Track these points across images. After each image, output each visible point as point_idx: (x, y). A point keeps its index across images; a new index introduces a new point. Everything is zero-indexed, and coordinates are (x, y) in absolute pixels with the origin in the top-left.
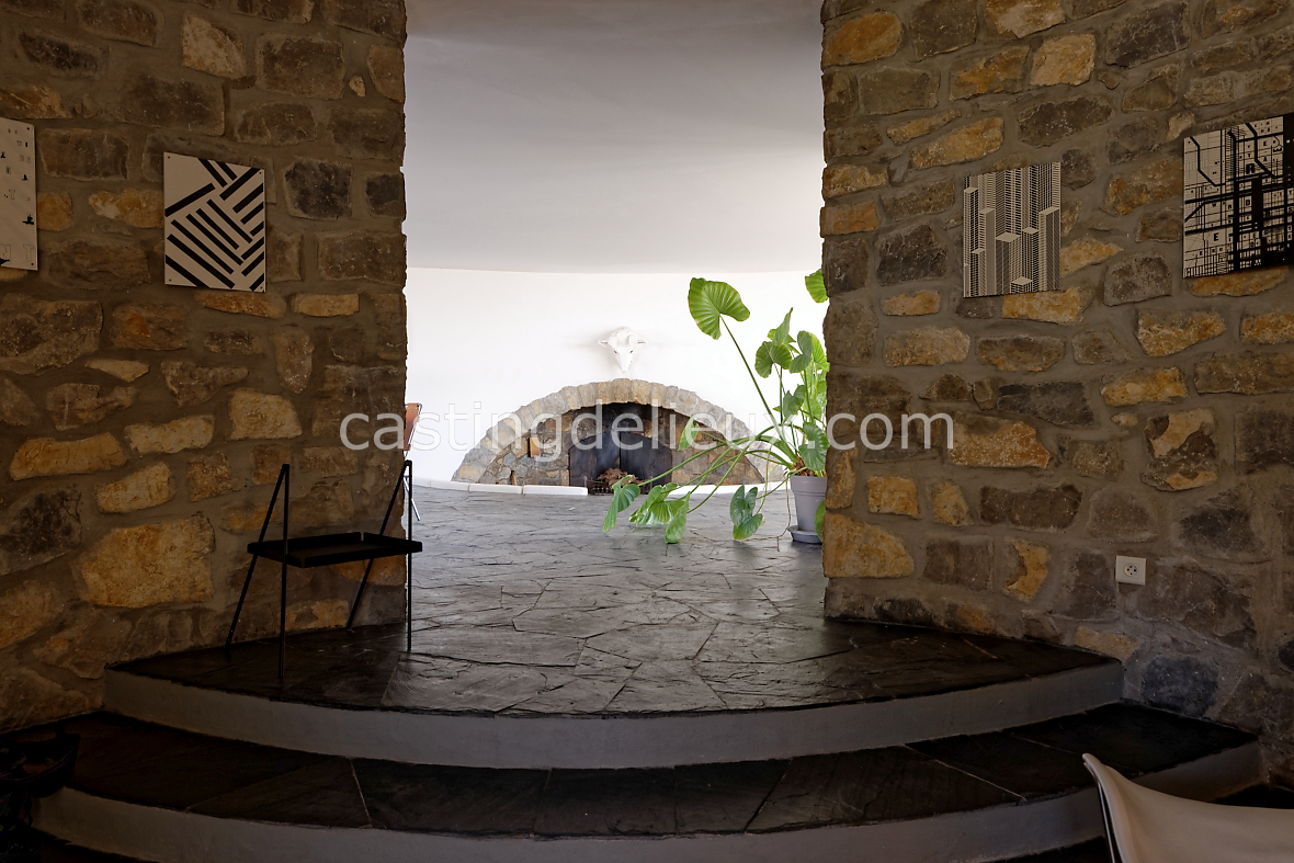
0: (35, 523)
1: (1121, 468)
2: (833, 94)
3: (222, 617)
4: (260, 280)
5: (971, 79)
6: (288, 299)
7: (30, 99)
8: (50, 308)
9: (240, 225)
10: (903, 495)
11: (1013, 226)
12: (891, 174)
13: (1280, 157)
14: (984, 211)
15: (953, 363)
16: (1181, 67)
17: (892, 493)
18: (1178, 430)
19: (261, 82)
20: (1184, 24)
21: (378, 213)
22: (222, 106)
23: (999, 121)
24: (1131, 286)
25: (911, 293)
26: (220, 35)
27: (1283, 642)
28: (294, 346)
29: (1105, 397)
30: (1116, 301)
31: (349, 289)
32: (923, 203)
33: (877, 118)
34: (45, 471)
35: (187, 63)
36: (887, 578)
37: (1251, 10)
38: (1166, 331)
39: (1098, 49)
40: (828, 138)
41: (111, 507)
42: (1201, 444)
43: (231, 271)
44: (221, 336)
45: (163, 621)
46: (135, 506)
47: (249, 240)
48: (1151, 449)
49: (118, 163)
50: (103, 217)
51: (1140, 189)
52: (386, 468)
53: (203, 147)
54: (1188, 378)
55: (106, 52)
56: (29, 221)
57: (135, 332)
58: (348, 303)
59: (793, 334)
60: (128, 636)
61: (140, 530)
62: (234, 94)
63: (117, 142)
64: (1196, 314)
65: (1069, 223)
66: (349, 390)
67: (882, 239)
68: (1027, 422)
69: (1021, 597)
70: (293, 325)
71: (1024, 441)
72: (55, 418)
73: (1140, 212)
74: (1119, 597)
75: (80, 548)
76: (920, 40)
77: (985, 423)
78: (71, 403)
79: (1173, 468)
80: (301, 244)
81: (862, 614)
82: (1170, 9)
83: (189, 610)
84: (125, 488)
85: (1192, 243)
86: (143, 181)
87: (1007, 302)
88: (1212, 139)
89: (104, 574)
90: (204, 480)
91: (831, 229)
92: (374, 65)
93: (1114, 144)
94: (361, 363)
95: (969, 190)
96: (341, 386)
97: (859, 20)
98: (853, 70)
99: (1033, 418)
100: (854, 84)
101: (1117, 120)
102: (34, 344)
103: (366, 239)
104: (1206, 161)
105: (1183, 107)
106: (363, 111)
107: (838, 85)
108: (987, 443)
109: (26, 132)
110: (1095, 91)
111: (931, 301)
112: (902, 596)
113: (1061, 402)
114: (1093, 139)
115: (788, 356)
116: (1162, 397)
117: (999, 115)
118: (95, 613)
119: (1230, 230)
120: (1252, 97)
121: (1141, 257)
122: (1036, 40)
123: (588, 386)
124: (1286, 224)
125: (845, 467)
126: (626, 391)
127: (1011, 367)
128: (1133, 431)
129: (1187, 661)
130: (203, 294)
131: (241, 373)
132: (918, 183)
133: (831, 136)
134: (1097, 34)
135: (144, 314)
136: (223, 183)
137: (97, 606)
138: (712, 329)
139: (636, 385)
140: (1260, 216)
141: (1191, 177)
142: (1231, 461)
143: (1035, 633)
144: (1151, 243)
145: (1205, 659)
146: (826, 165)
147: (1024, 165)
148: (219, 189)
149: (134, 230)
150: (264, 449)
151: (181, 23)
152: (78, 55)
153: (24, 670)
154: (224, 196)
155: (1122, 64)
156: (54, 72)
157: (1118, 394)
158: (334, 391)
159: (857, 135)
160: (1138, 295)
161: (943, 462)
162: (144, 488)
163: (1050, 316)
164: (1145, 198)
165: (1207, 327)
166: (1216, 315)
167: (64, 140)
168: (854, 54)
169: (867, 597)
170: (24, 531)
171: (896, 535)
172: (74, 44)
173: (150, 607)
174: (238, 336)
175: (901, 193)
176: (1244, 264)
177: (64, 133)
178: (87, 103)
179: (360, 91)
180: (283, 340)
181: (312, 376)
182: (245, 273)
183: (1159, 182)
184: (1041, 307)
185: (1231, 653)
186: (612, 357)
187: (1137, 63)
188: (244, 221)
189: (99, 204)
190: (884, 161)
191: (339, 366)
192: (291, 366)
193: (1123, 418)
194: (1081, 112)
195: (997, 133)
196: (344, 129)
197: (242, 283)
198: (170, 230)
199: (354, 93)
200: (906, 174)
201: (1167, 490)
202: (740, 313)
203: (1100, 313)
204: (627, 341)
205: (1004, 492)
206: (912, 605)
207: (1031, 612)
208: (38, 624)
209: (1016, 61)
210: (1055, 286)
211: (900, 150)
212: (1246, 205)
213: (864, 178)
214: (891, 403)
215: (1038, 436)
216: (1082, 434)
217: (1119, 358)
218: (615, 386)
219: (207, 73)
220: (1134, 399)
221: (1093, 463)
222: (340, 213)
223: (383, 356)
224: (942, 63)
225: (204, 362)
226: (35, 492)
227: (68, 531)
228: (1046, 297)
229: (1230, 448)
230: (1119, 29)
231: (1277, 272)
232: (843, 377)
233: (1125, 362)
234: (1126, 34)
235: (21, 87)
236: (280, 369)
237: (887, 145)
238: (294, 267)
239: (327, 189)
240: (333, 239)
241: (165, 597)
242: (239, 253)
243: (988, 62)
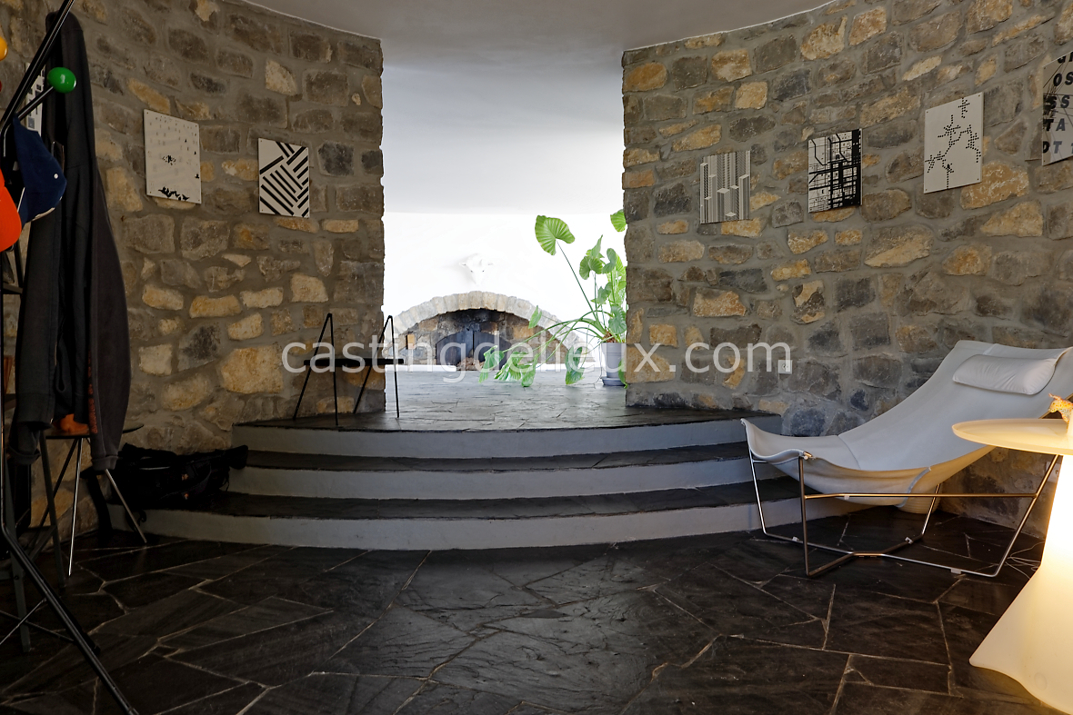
0: (200, 341)
1: (781, 314)
2: (629, 108)
3: (289, 402)
4: (307, 211)
5: (704, 103)
6: (320, 222)
7: (196, 110)
8: (206, 224)
9: (296, 179)
10: (669, 335)
11: (726, 186)
12: (661, 154)
13: (850, 152)
14: (711, 176)
15: (695, 260)
16: (808, 103)
17: (662, 334)
18: (807, 292)
19: (305, 97)
20: (809, 80)
21: (369, 173)
22: (285, 111)
23: (719, 127)
24: (784, 217)
25: (673, 221)
26: (284, 71)
27: (852, 394)
28: (324, 250)
29: (772, 276)
30: (778, 225)
31: (352, 217)
32: (678, 171)
33: (653, 122)
34: (204, 314)
35: (268, 87)
36: (660, 382)
37: (839, 76)
38: (801, 241)
39: (769, 90)
40: (626, 133)
41: (234, 336)
42: (817, 298)
43: (292, 206)
44: (287, 243)
45: (259, 402)
46: (246, 336)
47: (301, 188)
48: (795, 302)
49: (235, 145)
50: (228, 175)
51: (789, 166)
52: (374, 321)
53: (277, 135)
54: (811, 265)
55: (229, 82)
56: (197, 177)
57: (245, 239)
58: (353, 226)
59: (603, 252)
60: (243, 409)
61: (247, 350)
62: (292, 104)
63: (235, 132)
64: (815, 231)
65: (754, 183)
66: (354, 276)
67: (657, 191)
68: (734, 291)
69: (732, 387)
70: (324, 237)
71: (732, 302)
72: (208, 285)
73: (789, 178)
74: (780, 382)
75: (220, 358)
76: (676, 80)
77: (713, 293)
78: (216, 278)
79: (805, 312)
80: (326, 191)
81: (646, 403)
82: (803, 72)
83: (272, 398)
84: (240, 325)
85: (812, 194)
86: (247, 154)
87: (723, 225)
88: (821, 141)
89: (232, 374)
90: (279, 324)
91: (628, 185)
92: (365, 87)
93: (776, 142)
94: (360, 260)
95: (703, 165)
96: (349, 273)
97: (643, 67)
98: (640, 94)
99: (737, 289)
100: (640, 103)
101: (778, 129)
102: (199, 245)
103: (362, 188)
104: (818, 152)
105: (809, 124)
106: (360, 114)
107: (632, 103)
108: (713, 304)
109: (195, 127)
110: (768, 112)
111: (683, 226)
112: (668, 391)
113: (751, 280)
114: (767, 138)
115: (599, 266)
116: (800, 275)
117: (719, 124)
118: (228, 394)
119: (829, 188)
120: (839, 121)
121: (789, 202)
122: (738, 83)
123: (451, 296)
124: (853, 186)
125: (636, 320)
126: (479, 300)
127: (726, 261)
128: (787, 293)
129: (811, 411)
130: (278, 218)
131: (297, 264)
132: (676, 160)
133: (628, 132)
134: (768, 82)
135: (249, 229)
136: (288, 156)
137: (228, 391)
138: (550, 249)
139: (486, 295)
140: (842, 180)
141: (812, 161)
142: (831, 307)
143: (738, 406)
144: (794, 195)
145: (819, 408)
146: (625, 148)
147: (731, 152)
148: (286, 159)
149: (243, 181)
150: (309, 308)
151: (265, 65)
152: (216, 85)
153: (196, 422)
154: (289, 163)
155: (781, 99)
156: (206, 94)
157: (779, 274)
158: (345, 276)
159: (642, 132)
160: (788, 222)
161: (690, 315)
162: (248, 327)
163: (745, 233)
164: (791, 171)
165: (820, 238)
166: (824, 232)
167: (210, 132)
168: (641, 86)
169: (649, 393)
170: (196, 346)
171: (665, 358)
172: (215, 79)
173: (254, 394)
174: (295, 243)
175: (667, 165)
176: (835, 206)
177: (210, 128)
178: (221, 111)
179: (358, 101)
180: (318, 246)
181: (333, 267)
182: (299, 206)
183: (797, 163)
184: (741, 229)
185: (831, 403)
186: (469, 275)
187: (787, 99)
188: (299, 177)
189: (227, 167)
190: (657, 147)
191: (348, 262)
192: (322, 261)
193: (782, 287)
194: (760, 124)
195: (718, 134)
196: (349, 124)
197: (298, 213)
198: (262, 182)
199: (354, 103)
200: (669, 155)
201: (802, 324)
202: (568, 238)
203: (770, 231)
204: (480, 263)
205: (723, 330)
206: (674, 396)
207: (736, 394)
208: (202, 398)
209: (727, 94)
210: (747, 218)
211: (666, 141)
212: (836, 175)
213: (647, 156)
214: (662, 283)
215: (740, 299)
216: (762, 297)
217: (779, 255)
218: (471, 296)
219: (278, 93)
220: (786, 277)
221: (767, 312)
222: (348, 173)
223: (372, 256)
224: (689, 93)
225: (278, 257)
226: (200, 325)
227: (215, 348)
228: (743, 223)
229: (831, 300)
230: (779, 80)
231: (850, 209)
232: (635, 269)
233: (782, 257)
234: (782, 84)
235: (191, 103)
236: (317, 263)
237: (659, 138)
238: (323, 204)
239: (340, 159)
240: (344, 188)
241: (260, 388)
242: (296, 195)
243: (713, 95)
